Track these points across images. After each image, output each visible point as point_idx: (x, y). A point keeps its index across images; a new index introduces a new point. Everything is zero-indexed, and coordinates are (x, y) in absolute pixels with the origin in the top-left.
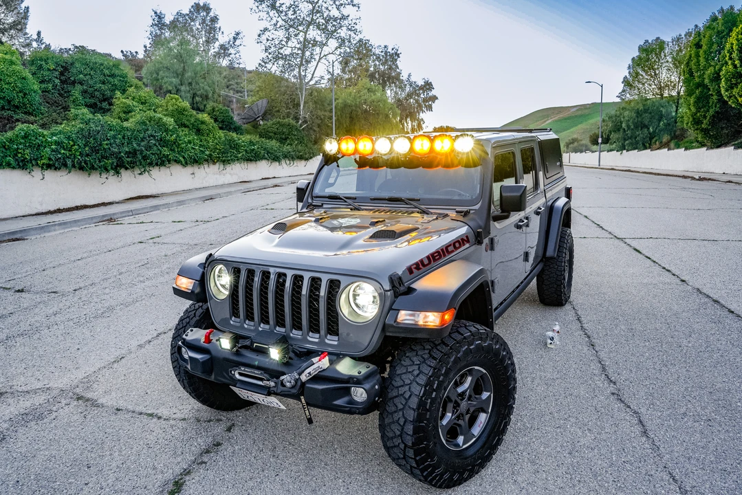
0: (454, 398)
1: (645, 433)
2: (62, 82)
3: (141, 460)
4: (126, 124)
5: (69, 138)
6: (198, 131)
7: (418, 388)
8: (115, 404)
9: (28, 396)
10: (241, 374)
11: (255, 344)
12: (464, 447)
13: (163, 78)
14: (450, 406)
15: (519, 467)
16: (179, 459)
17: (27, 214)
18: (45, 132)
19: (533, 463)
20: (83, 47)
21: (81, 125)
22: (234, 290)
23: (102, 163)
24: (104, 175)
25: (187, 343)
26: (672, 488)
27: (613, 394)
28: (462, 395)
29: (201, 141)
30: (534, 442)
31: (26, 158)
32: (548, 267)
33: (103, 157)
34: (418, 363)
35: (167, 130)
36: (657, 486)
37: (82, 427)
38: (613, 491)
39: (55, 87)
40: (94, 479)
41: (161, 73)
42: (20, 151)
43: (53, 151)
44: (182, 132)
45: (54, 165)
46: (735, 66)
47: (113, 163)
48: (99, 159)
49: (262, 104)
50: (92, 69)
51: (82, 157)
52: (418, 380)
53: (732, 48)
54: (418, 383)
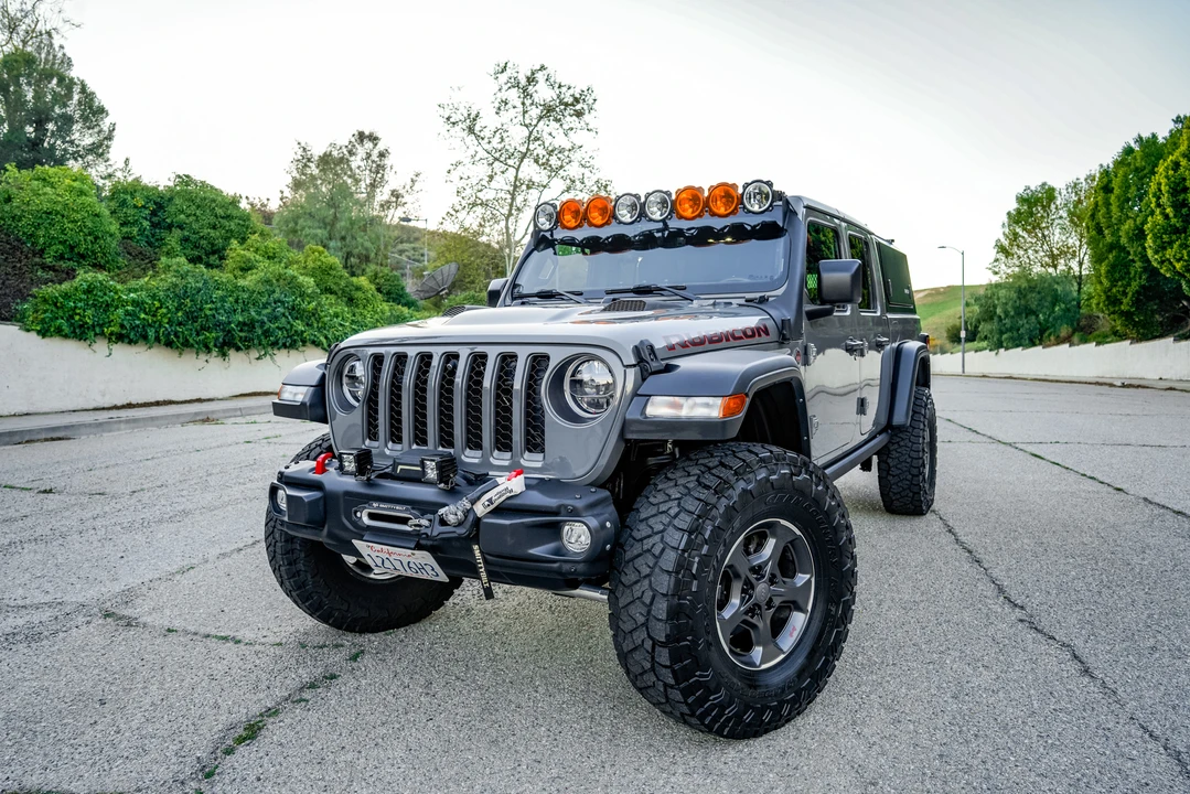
0: (744, 571)
1: (1086, 672)
2: (154, 225)
3: (196, 695)
4: (241, 282)
5: (154, 297)
6: (351, 301)
7: (678, 535)
8: (166, 623)
9: (24, 612)
10: (372, 516)
11: (400, 467)
12: (764, 667)
13: (303, 228)
14: (737, 587)
15: (864, 714)
16: (262, 696)
17: (79, 408)
18: (119, 287)
19: (889, 709)
20: (187, 176)
21: (174, 279)
22: (372, 392)
23: (201, 337)
24: (203, 357)
25: (287, 477)
26: (1149, 747)
27: (1021, 621)
28: (758, 570)
29: (354, 315)
30: (888, 682)
31: (87, 323)
32: (896, 446)
33: (203, 328)
34: (678, 496)
35: (302, 295)
36: (1121, 744)
37: (103, 652)
38: (1041, 749)
39: (142, 231)
40: (108, 720)
41: (301, 221)
42: (78, 311)
43: (127, 313)
44: (327, 300)
45: (128, 337)
46: (1166, 217)
47: (217, 339)
48: (196, 331)
49: (450, 270)
50: (198, 207)
51: (171, 326)
52: (676, 522)
53: (1160, 190)
54: (675, 527)
